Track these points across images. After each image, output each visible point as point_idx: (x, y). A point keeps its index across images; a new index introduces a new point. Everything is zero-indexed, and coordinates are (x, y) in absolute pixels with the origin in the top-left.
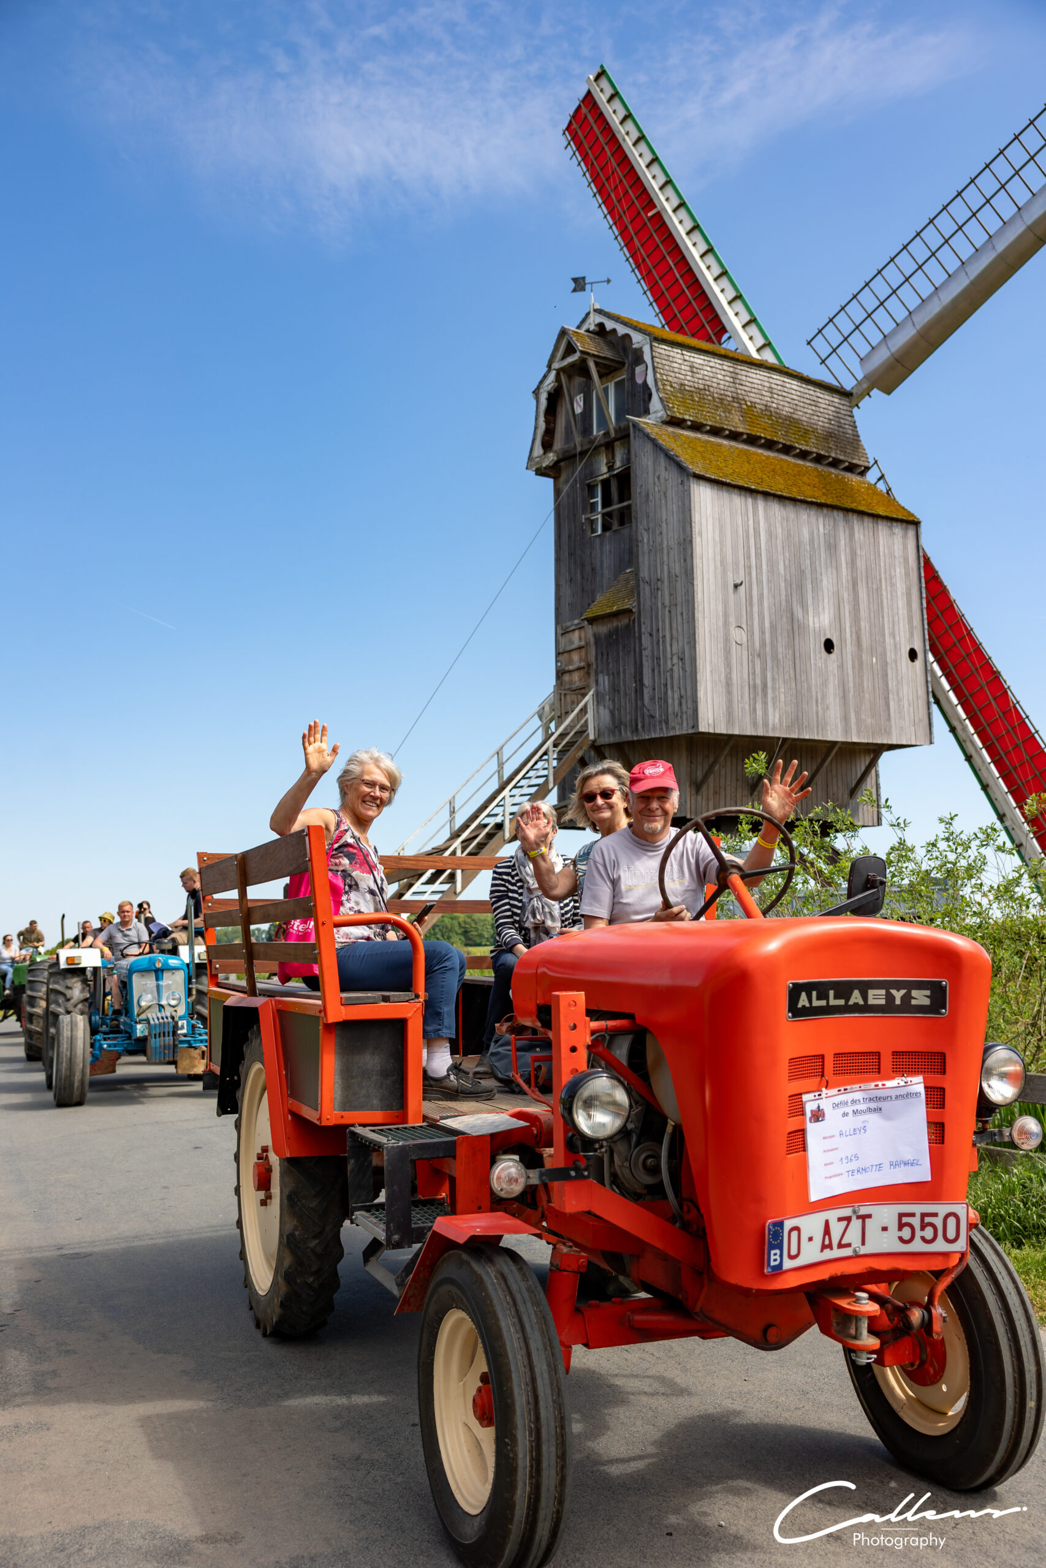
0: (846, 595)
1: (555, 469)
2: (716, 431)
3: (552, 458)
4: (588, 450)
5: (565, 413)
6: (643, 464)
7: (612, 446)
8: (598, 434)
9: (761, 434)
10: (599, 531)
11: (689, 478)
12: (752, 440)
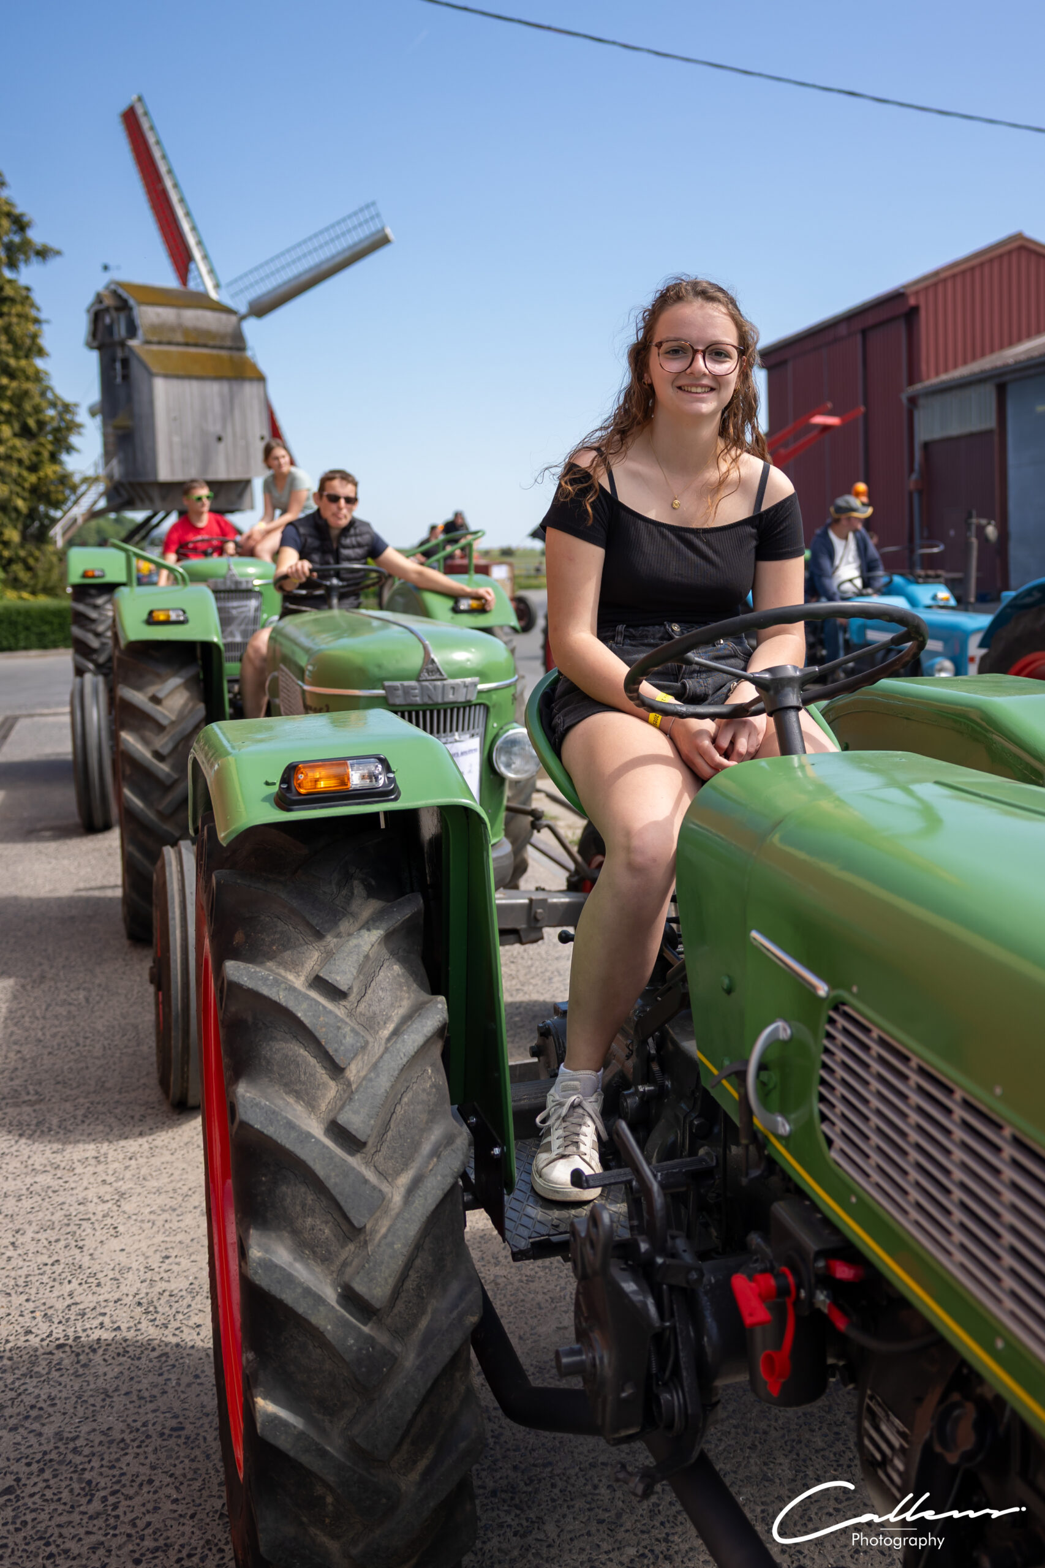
1: (100, 348)
2: (170, 343)
3: (95, 344)
4: (113, 345)
5: (100, 326)
6: (134, 364)
7: (123, 344)
8: (116, 338)
9: (191, 341)
10: (119, 380)
11: (151, 375)
12: (187, 344)
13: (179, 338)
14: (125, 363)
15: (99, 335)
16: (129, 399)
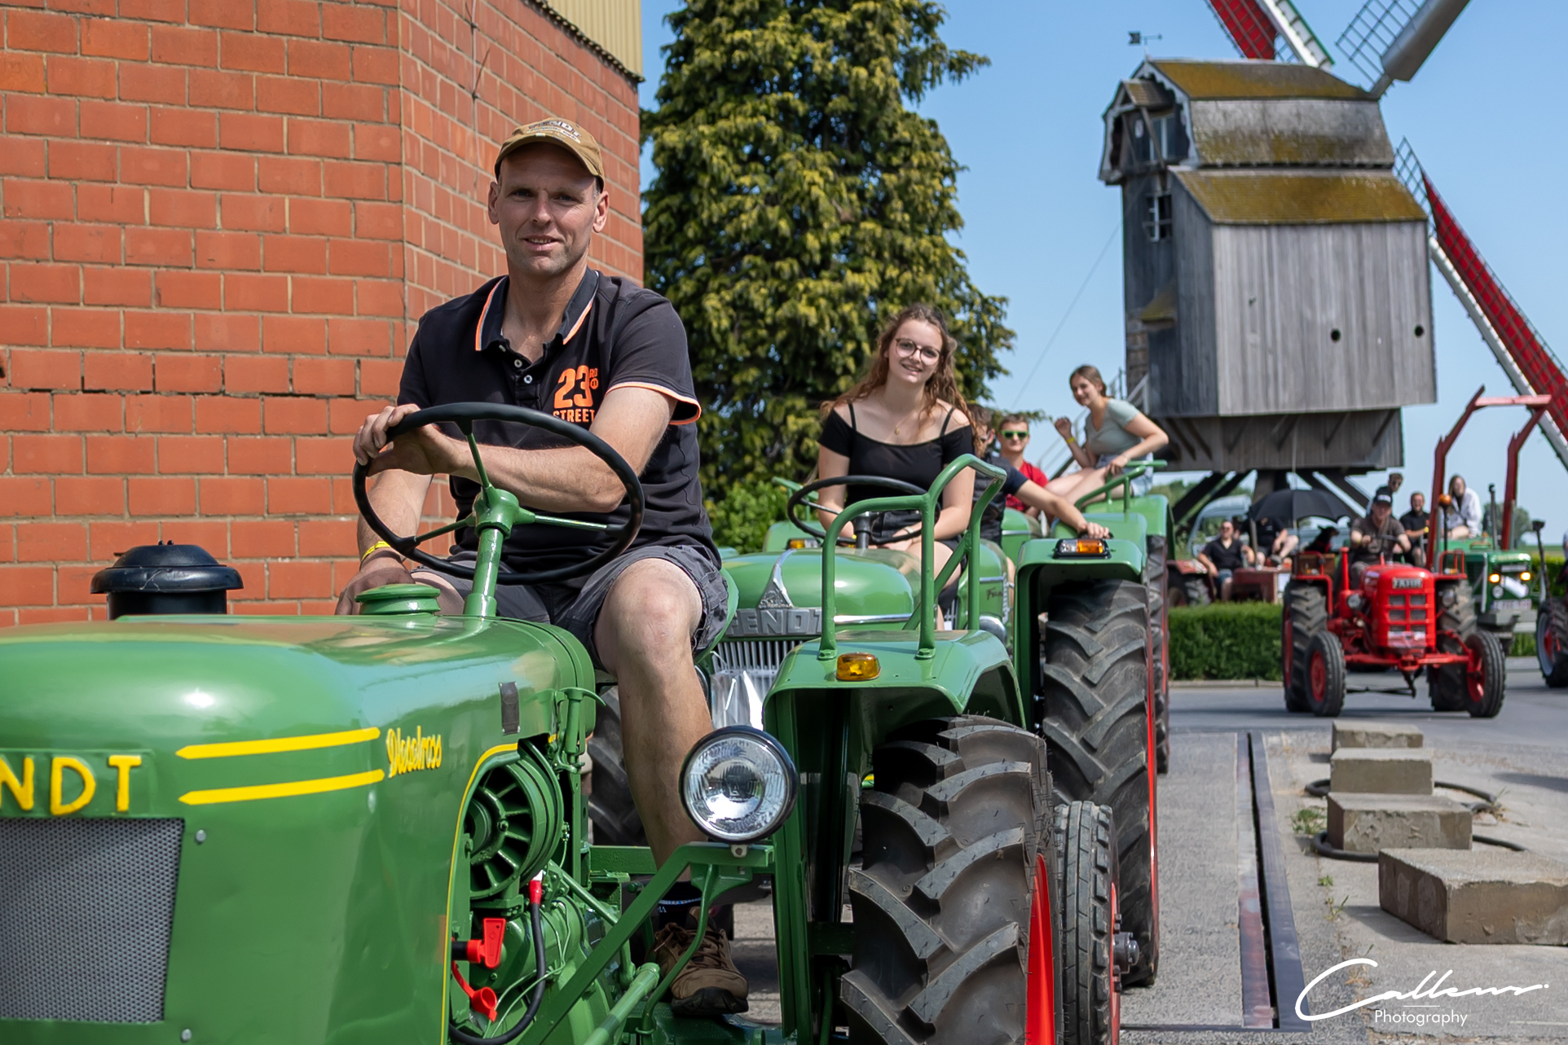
0: (1353, 293)
1: (1121, 182)
2: (1245, 165)
3: (1117, 174)
4: (1146, 174)
5: (1126, 140)
6: (1180, 206)
7: (1163, 173)
8: (1153, 161)
9: (1286, 160)
10: (1157, 237)
11: (1211, 224)
12: (1279, 165)
13: (1264, 154)
14: (1166, 203)
15: (1123, 159)
16: (1172, 270)
